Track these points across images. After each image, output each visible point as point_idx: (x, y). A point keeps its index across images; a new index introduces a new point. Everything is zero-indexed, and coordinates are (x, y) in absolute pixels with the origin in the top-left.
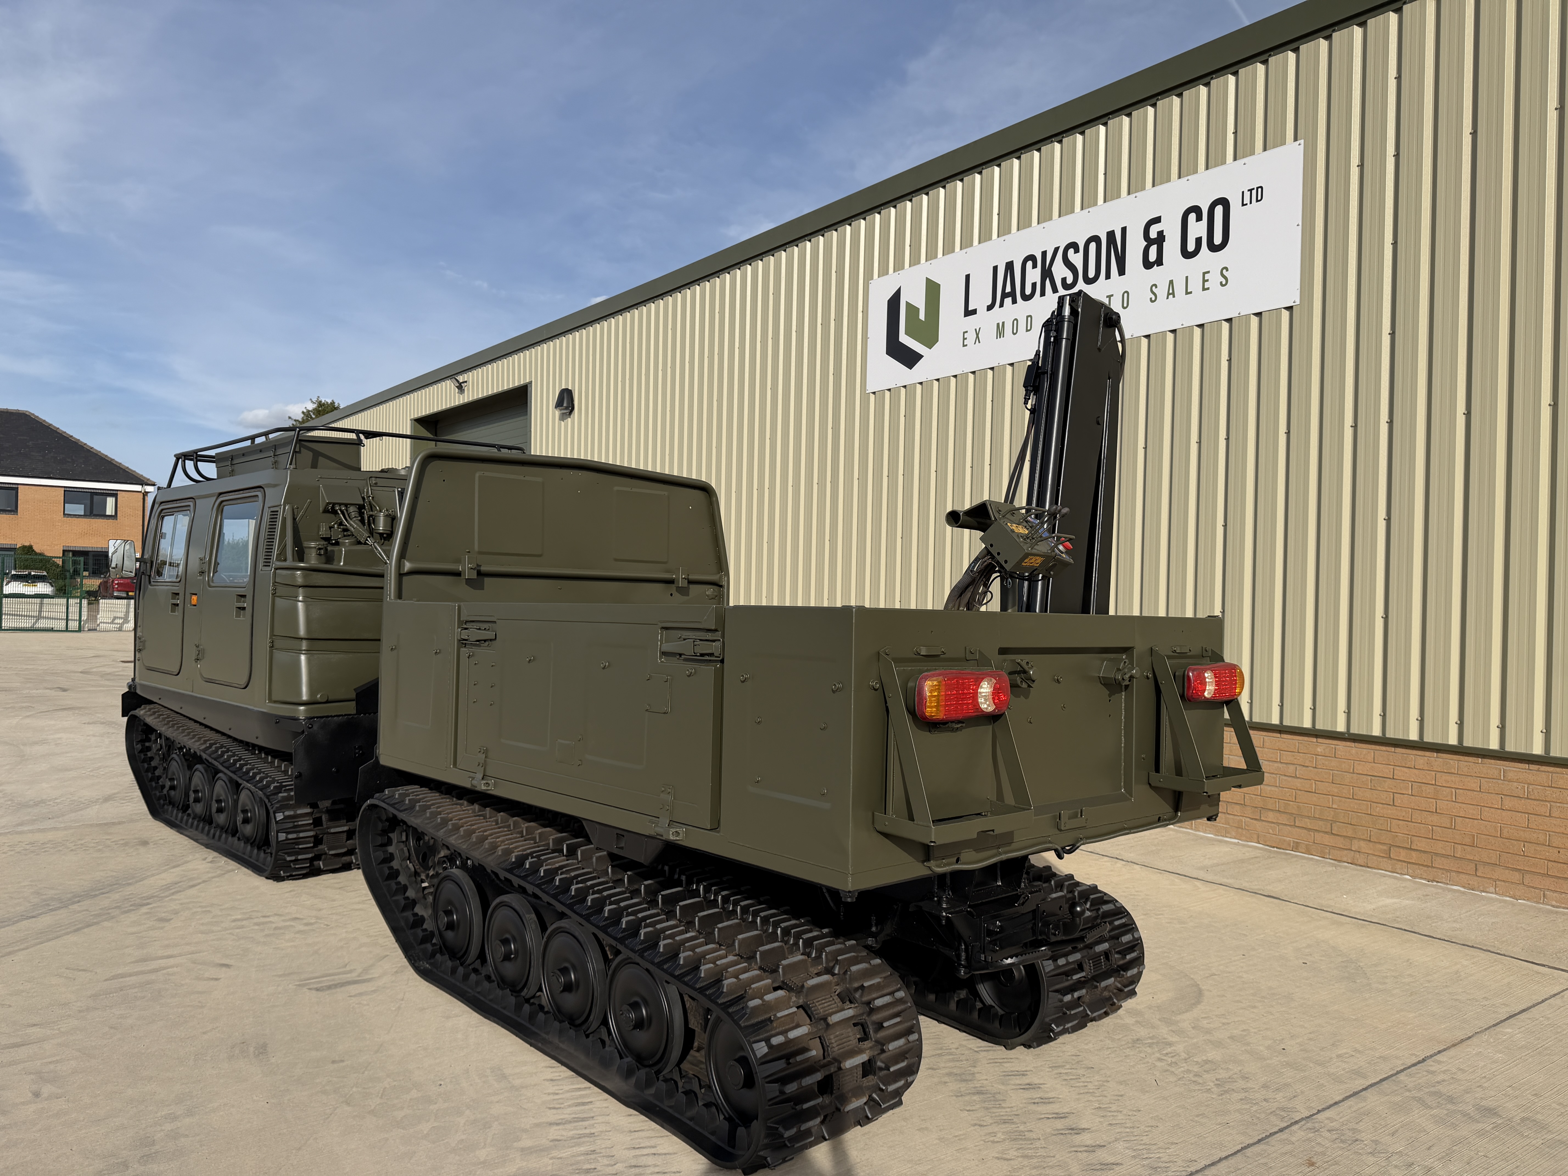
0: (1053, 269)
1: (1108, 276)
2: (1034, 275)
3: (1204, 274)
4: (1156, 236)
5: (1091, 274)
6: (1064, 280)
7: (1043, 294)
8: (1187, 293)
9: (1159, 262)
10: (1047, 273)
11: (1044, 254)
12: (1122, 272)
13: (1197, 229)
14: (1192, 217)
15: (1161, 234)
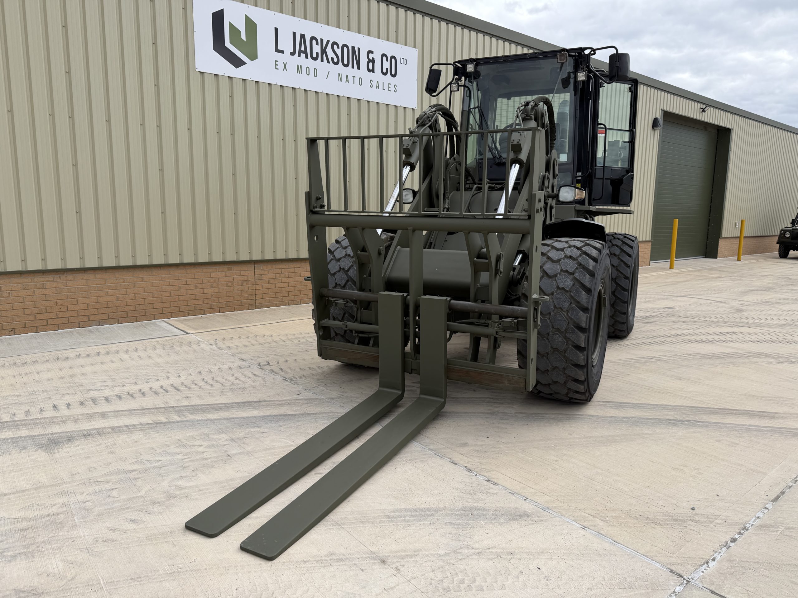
0: (327, 50)
1: (353, 67)
2: (317, 49)
3: (389, 84)
4: (371, 59)
5: (346, 62)
6: (332, 59)
7: (322, 60)
8: (383, 89)
9: (373, 71)
10: (324, 51)
11: (322, 40)
12: (359, 68)
13: (386, 65)
14: (384, 58)
15: (373, 58)
